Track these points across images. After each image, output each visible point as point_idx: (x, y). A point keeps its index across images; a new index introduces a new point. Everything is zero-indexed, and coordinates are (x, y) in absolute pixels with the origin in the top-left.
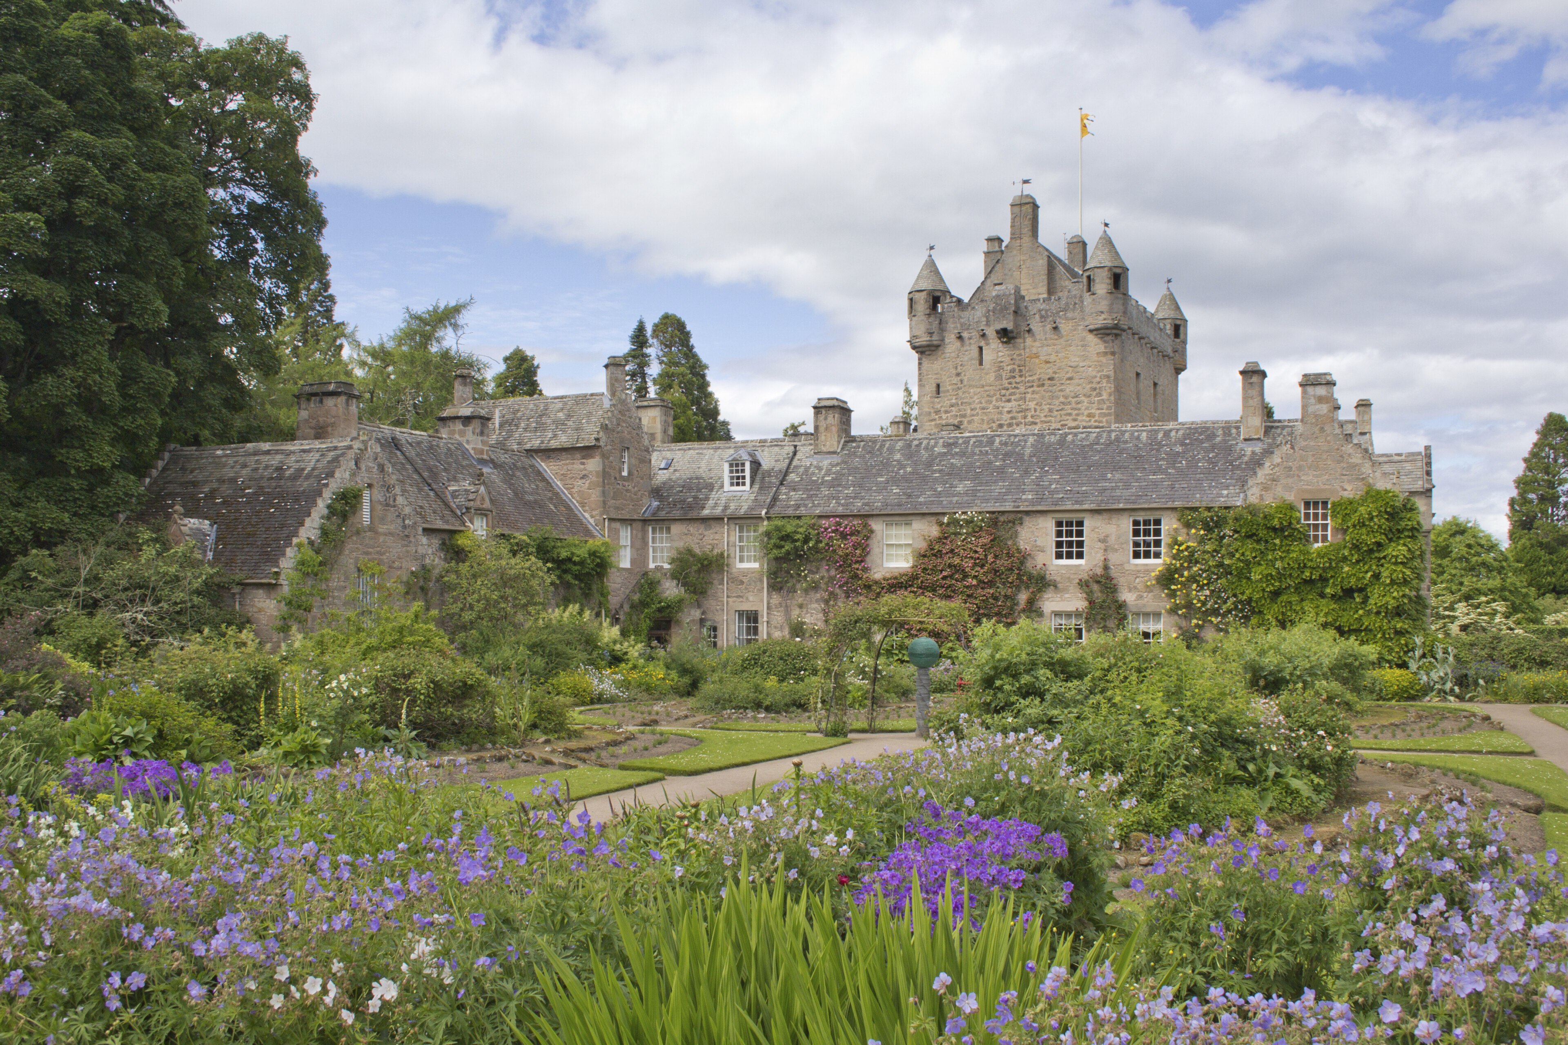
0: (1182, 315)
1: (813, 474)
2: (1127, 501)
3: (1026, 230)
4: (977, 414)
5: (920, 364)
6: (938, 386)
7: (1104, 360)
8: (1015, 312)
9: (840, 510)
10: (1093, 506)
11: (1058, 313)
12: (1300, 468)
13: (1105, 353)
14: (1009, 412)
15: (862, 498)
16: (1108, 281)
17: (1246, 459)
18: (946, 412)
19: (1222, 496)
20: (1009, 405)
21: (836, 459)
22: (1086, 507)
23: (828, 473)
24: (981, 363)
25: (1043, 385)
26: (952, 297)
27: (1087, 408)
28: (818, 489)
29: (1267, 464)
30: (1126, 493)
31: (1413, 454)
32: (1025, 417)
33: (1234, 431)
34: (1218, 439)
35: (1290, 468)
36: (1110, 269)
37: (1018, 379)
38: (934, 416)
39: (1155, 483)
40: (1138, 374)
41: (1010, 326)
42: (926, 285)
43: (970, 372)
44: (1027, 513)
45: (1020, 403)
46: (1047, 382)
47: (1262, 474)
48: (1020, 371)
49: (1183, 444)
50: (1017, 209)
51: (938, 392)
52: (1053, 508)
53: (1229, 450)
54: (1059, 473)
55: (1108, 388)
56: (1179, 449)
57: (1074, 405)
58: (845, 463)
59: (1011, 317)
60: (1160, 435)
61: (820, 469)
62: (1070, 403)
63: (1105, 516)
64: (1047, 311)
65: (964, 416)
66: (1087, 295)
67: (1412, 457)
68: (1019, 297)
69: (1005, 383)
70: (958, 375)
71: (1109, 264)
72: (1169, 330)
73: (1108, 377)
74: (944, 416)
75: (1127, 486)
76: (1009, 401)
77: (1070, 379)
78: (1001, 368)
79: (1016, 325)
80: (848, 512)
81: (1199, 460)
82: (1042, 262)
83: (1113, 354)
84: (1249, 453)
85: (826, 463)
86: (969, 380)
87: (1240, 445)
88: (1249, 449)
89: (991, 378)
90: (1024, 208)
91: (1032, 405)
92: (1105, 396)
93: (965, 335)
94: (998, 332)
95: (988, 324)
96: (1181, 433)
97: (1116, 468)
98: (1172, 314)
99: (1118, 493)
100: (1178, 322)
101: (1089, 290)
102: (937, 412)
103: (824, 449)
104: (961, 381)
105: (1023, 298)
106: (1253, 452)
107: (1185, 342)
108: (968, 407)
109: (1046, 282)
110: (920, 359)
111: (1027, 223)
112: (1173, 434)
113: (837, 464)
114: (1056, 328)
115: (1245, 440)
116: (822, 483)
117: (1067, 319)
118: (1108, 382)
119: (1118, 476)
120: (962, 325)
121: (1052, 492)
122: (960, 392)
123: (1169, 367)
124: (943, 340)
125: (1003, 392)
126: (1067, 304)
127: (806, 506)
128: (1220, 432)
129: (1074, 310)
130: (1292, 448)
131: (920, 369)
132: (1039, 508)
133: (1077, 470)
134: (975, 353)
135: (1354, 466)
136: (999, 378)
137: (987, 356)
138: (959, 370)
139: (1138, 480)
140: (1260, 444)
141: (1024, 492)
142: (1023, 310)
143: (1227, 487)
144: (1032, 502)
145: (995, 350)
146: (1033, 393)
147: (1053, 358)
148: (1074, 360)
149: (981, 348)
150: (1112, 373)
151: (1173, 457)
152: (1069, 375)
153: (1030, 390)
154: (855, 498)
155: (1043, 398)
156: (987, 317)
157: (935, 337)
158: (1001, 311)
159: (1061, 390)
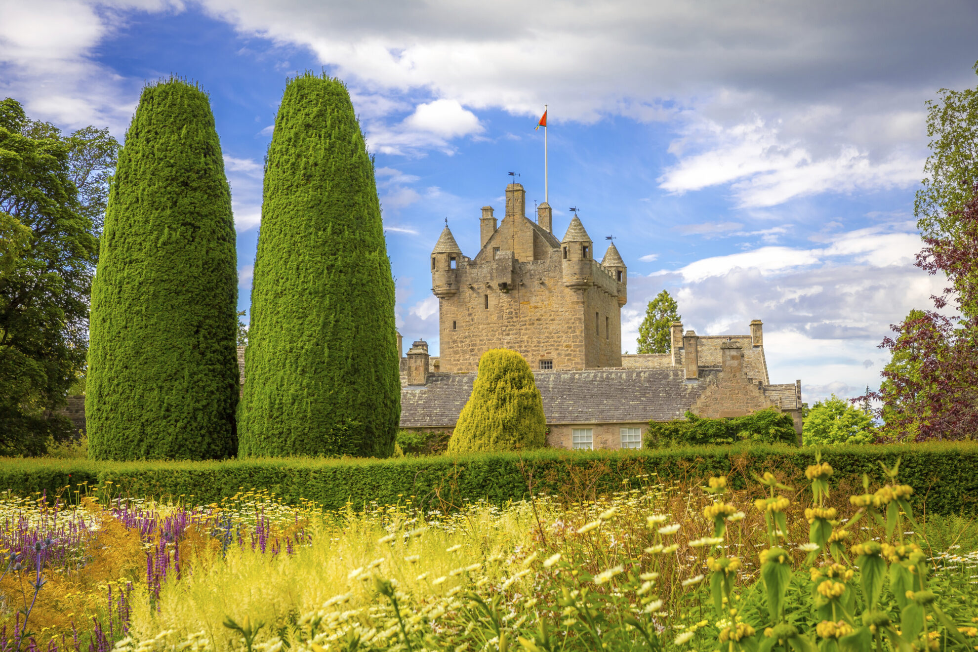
0: (623, 264)
1: (410, 399)
2: (618, 418)
3: (518, 210)
4: (485, 344)
5: (441, 306)
6: (455, 323)
7: (577, 307)
8: (512, 271)
9: (434, 424)
10: (597, 422)
11: (543, 272)
12: (722, 399)
13: (578, 303)
14: (508, 343)
15: (447, 416)
16: (580, 252)
17: (688, 391)
18: (462, 342)
19: (675, 415)
20: (509, 337)
21: (424, 389)
22: (593, 422)
23: (420, 398)
24: (487, 307)
25: (533, 324)
26: (464, 257)
27: (565, 341)
28: (416, 410)
29: (703, 396)
30: (617, 413)
31: (789, 385)
32: (520, 347)
33: (680, 373)
34: (671, 378)
35: (717, 399)
36: (581, 243)
37: (515, 319)
38: (452, 344)
39: (634, 407)
40: (597, 314)
41: (509, 282)
42: (444, 248)
43: (480, 315)
44: (556, 426)
45: (517, 336)
46: (536, 322)
47: (699, 403)
48: (516, 313)
49: (649, 381)
50: (510, 194)
51: (455, 328)
52: (573, 422)
53: (678, 385)
54: (573, 400)
55: (580, 328)
56: (647, 385)
57: (556, 339)
58: (431, 391)
59: (510, 275)
60: (634, 375)
61: (414, 395)
62: (552, 337)
63: (605, 427)
64: (535, 271)
65: (474, 345)
66: (564, 261)
67: (788, 387)
68: (515, 261)
69: (505, 322)
70: (470, 315)
71: (581, 240)
72: (614, 276)
73: (580, 319)
74: (460, 345)
75: (617, 409)
76: (508, 335)
77: (553, 320)
78: (501, 311)
79: (513, 280)
80: (439, 425)
81: (660, 392)
82: (530, 234)
83: (583, 303)
84: (690, 387)
85: (418, 391)
86: (478, 319)
87: (684, 383)
88: (690, 385)
89: (494, 318)
90: (515, 194)
91: (525, 338)
92: (578, 333)
93: (475, 286)
94: (499, 285)
95: (492, 279)
96: (647, 373)
97: (608, 397)
98: (615, 263)
99: (612, 412)
100: (621, 269)
101: (565, 257)
102: (455, 342)
103: (415, 382)
104: (473, 320)
105: (517, 260)
106: (693, 387)
107: (625, 284)
108: (478, 339)
109: (532, 248)
110: (440, 302)
111: (518, 204)
112: (642, 374)
113: (425, 393)
114: (542, 284)
115: (688, 379)
116: (418, 405)
117: (550, 277)
118: (580, 323)
119: (610, 402)
120: (472, 278)
121: (571, 412)
122: (472, 328)
123: (615, 302)
124: (458, 289)
125: (504, 328)
126: (550, 266)
127: (409, 421)
128: (671, 374)
129: (554, 271)
130: (717, 386)
131: (441, 310)
132: (563, 423)
133: (584, 398)
134: (482, 300)
135: (754, 398)
136: (500, 318)
137: (492, 302)
138: (470, 311)
139: (623, 404)
140: (696, 382)
141: (552, 412)
142: (518, 270)
143: (678, 410)
144: (559, 419)
145: (498, 299)
146: (526, 329)
147: (540, 305)
148: (555, 307)
149: (486, 296)
150: (582, 317)
151: (644, 391)
152: (552, 317)
153: (524, 327)
154: (442, 415)
155: (533, 333)
156: (491, 274)
157: (453, 287)
158: (502, 270)
159: (546, 328)
